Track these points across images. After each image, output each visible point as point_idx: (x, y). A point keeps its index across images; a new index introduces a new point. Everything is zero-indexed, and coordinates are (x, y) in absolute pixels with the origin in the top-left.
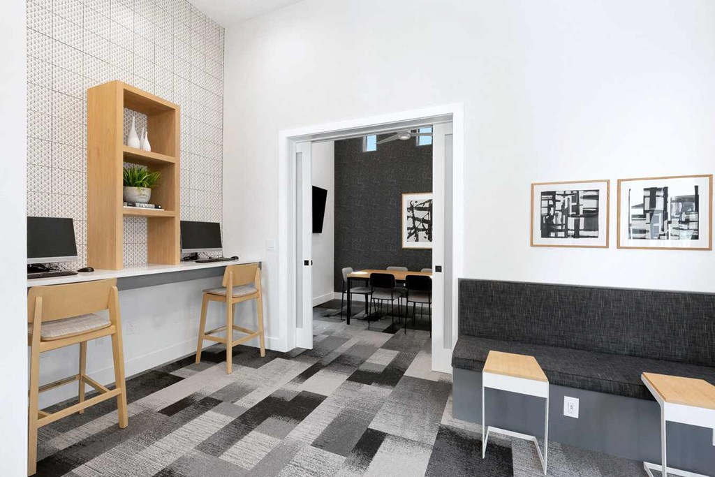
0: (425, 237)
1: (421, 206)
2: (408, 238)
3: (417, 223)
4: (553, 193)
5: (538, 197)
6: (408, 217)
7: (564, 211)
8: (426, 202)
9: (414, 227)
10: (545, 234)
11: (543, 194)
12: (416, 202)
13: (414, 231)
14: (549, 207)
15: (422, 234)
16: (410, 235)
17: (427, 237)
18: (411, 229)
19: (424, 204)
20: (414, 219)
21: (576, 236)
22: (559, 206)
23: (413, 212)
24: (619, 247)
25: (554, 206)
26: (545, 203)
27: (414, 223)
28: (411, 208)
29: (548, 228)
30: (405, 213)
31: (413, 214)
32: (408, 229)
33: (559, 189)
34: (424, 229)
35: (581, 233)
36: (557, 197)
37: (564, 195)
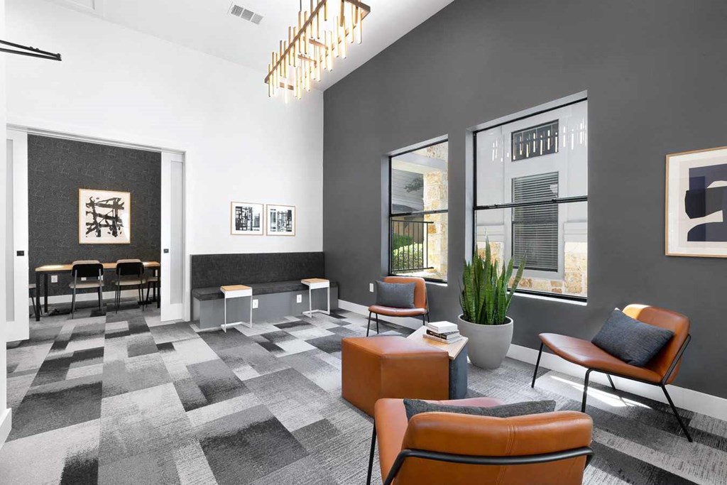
0: (109, 233)
1: (105, 203)
2: (87, 233)
3: (99, 220)
4: (241, 208)
5: (234, 209)
6: (87, 213)
7: (246, 217)
8: (110, 200)
9: (95, 222)
10: (238, 228)
11: (237, 207)
12: (98, 198)
13: (95, 227)
14: (239, 215)
15: (104, 231)
16: (90, 230)
17: (111, 232)
18: (92, 224)
19: (107, 201)
20: (95, 215)
21: (252, 230)
22: (243, 214)
23: (94, 208)
24: (267, 235)
25: (241, 214)
26: (237, 212)
27: (95, 219)
28: (92, 204)
29: (239, 226)
30: (83, 208)
31: (94, 210)
32: (87, 224)
33: (244, 206)
34: (107, 225)
35: (253, 228)
36: (243, 210)
37: (246, 209)
